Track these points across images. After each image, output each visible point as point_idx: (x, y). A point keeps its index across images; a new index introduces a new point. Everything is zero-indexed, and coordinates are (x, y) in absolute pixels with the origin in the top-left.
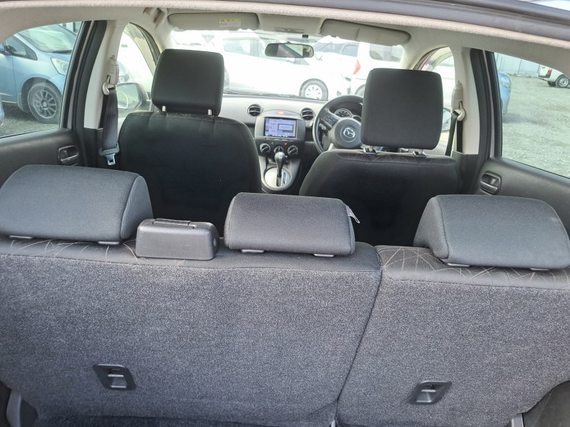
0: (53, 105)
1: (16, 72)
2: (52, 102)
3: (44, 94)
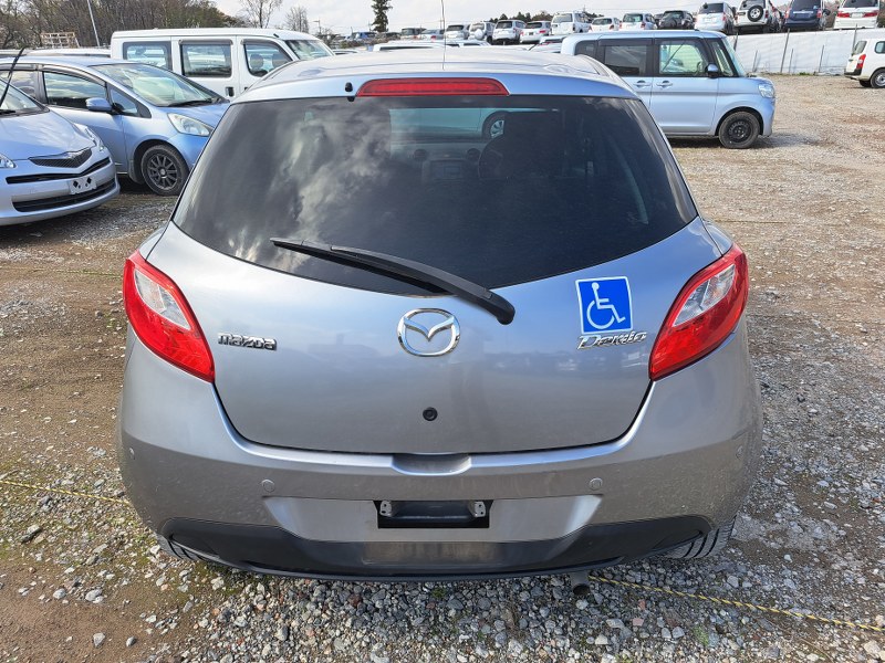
0: (172, 172)
1: (127, 135)
2: (172, 168)
3: (162, 159)
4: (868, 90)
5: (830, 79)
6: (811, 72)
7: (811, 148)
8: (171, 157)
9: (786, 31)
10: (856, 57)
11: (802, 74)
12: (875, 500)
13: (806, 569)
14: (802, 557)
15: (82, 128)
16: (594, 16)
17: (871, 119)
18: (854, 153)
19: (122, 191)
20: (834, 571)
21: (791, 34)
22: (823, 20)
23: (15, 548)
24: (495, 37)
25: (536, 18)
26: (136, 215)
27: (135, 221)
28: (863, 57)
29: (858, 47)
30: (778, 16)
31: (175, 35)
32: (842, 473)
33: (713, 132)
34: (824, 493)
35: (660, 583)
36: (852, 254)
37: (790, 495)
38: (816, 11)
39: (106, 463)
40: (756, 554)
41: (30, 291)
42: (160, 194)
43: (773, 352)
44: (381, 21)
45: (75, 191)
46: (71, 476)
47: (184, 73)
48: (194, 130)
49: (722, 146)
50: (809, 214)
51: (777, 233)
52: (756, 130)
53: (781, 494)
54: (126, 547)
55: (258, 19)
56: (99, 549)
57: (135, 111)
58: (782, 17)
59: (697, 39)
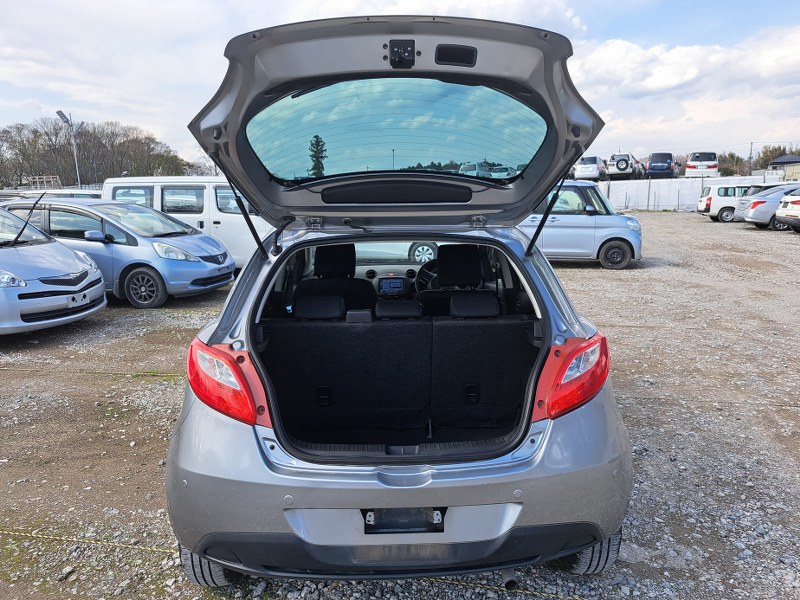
0: (151, 289)
1: (114, 261)
2: (151, 286)
3: (143, 279)
4: (717, 224)
5: (687, 215)
6: (672, 209)
7: (675, 269)
8: (152, 277)
9: (648, 178)
10: (705, 199)
11: (665, 211)
12: (730, 531)
13: (680, 581)
14: (677, 574)
15: (81, 254)
16: (494, 165)
17: (720, 247)
18: (708, 273)
19: (108, 305)
20: (701, 582)
21: (653, 181)
22: (677, 170)
23: (53, 585)
25: (446, 166)
26: (119, 325)
27: (119, 330)
28: (710, 199)
29: (706, 191)
30: (641, 167)
31: (157, 181)
32: (705, 513)
33: (595, 256)
34: (692, 528)
35: (571, 594)
36: (708, 349)
37: (667, 529)
38: (670, 164)
39: (121, 520)
40: (642, 572)
41: (35, 388)
42: (139, 307)
43: (650, 425)
44: (318, 166)
45: (72, 305)
46: (92, 529)
47: (162, 210)
48: (173, 256)
49: (603, 268)
50: (674, 320)
51: (649, 335)
52: (629, 255)
53: (660, 529)
54: (146, 582)
56: (124, 584)
57: (124, 240)
58: (644, 168)
59: (576, 187)
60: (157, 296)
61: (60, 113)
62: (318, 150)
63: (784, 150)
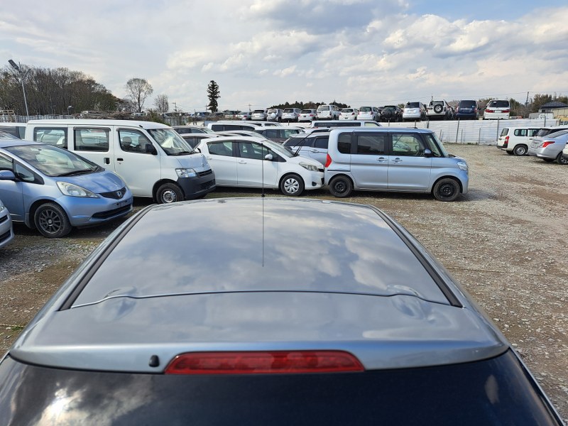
1: (25, 196)
2: (57, 219)
3: (50, 212)
4: (512, 157)
5: (487, 148)
6: (475, 142)
7: (495, 202)
8: (57, 212)
9: (457, 120)
10: (504, 138)
11: (469, 144)
16: (342, 106)
17: (523, 179)
21: (460, 121)
22: (478, 113)
24: (283, 117)
25: (306, 105)
26: (23, 258)
27: (21, 264)
28: (508, 138)
29: (505, 131)
31: (70, 124)
33: (429, 191)
38: (474, 109)
42: (47, 236)
44: (213, 105)
48: (76, 193)
49: (436, 199)
50: (514, 263)
52: (458, 191)
55: (137, 101)
57: (32, 179)
58: (453, 111)
59: (417, 133)
60: (62, 228)
61: (11, 62)
62: (213, 91)
63: (550, 97)
